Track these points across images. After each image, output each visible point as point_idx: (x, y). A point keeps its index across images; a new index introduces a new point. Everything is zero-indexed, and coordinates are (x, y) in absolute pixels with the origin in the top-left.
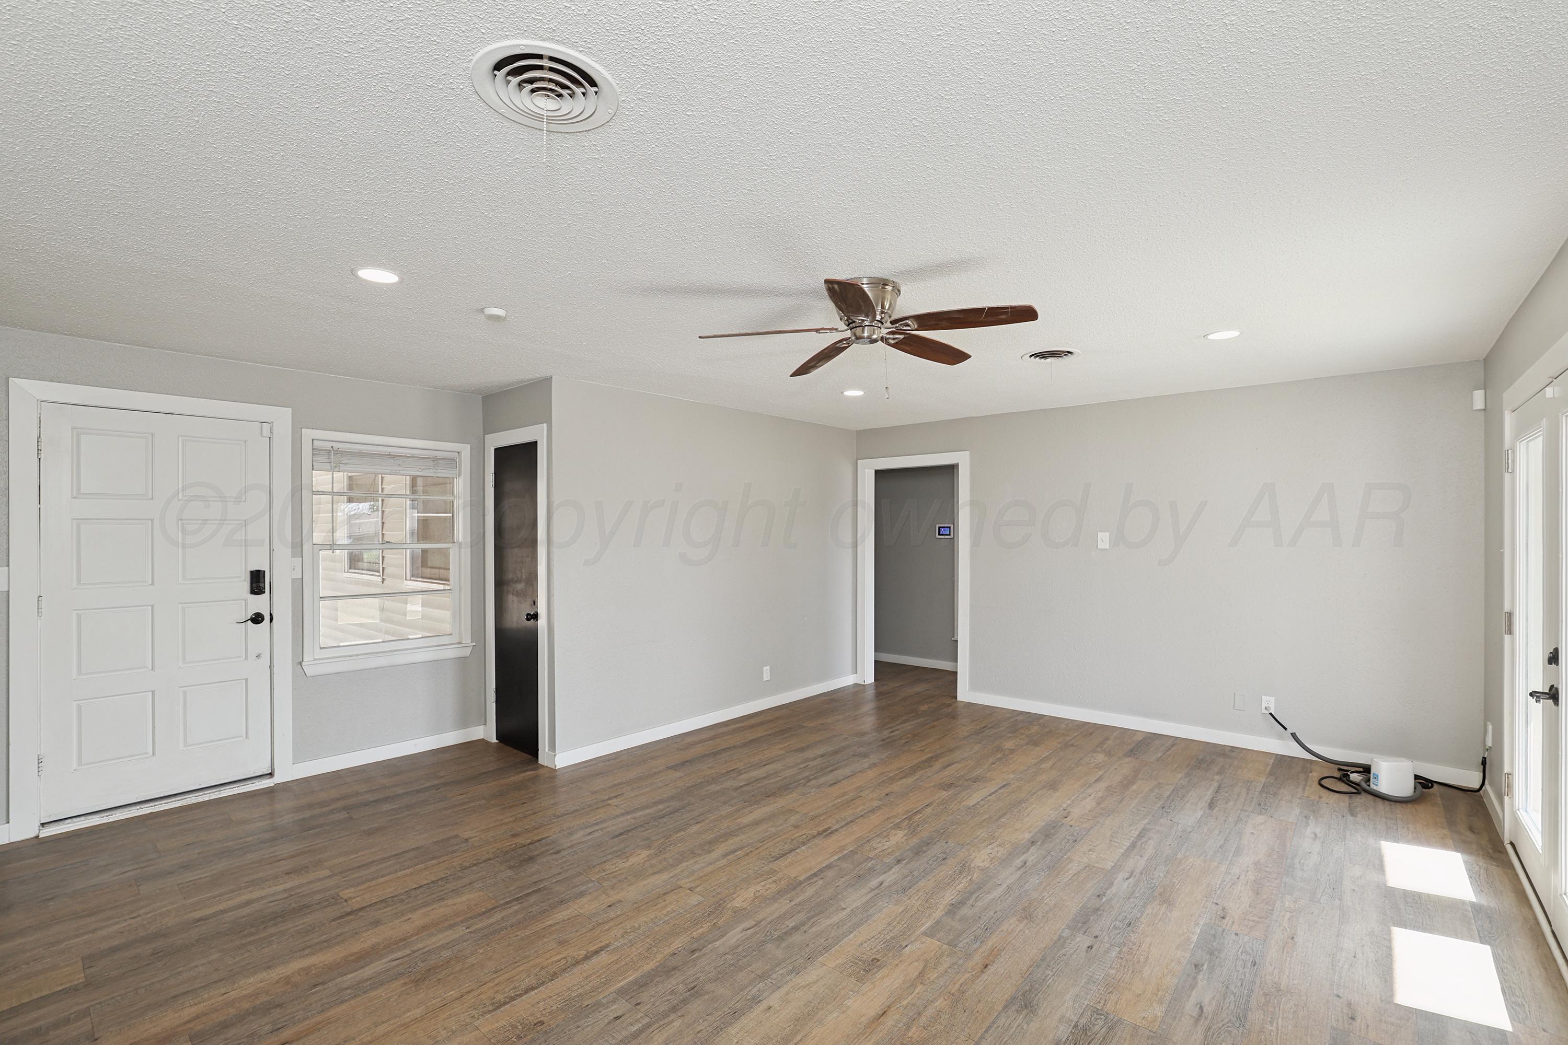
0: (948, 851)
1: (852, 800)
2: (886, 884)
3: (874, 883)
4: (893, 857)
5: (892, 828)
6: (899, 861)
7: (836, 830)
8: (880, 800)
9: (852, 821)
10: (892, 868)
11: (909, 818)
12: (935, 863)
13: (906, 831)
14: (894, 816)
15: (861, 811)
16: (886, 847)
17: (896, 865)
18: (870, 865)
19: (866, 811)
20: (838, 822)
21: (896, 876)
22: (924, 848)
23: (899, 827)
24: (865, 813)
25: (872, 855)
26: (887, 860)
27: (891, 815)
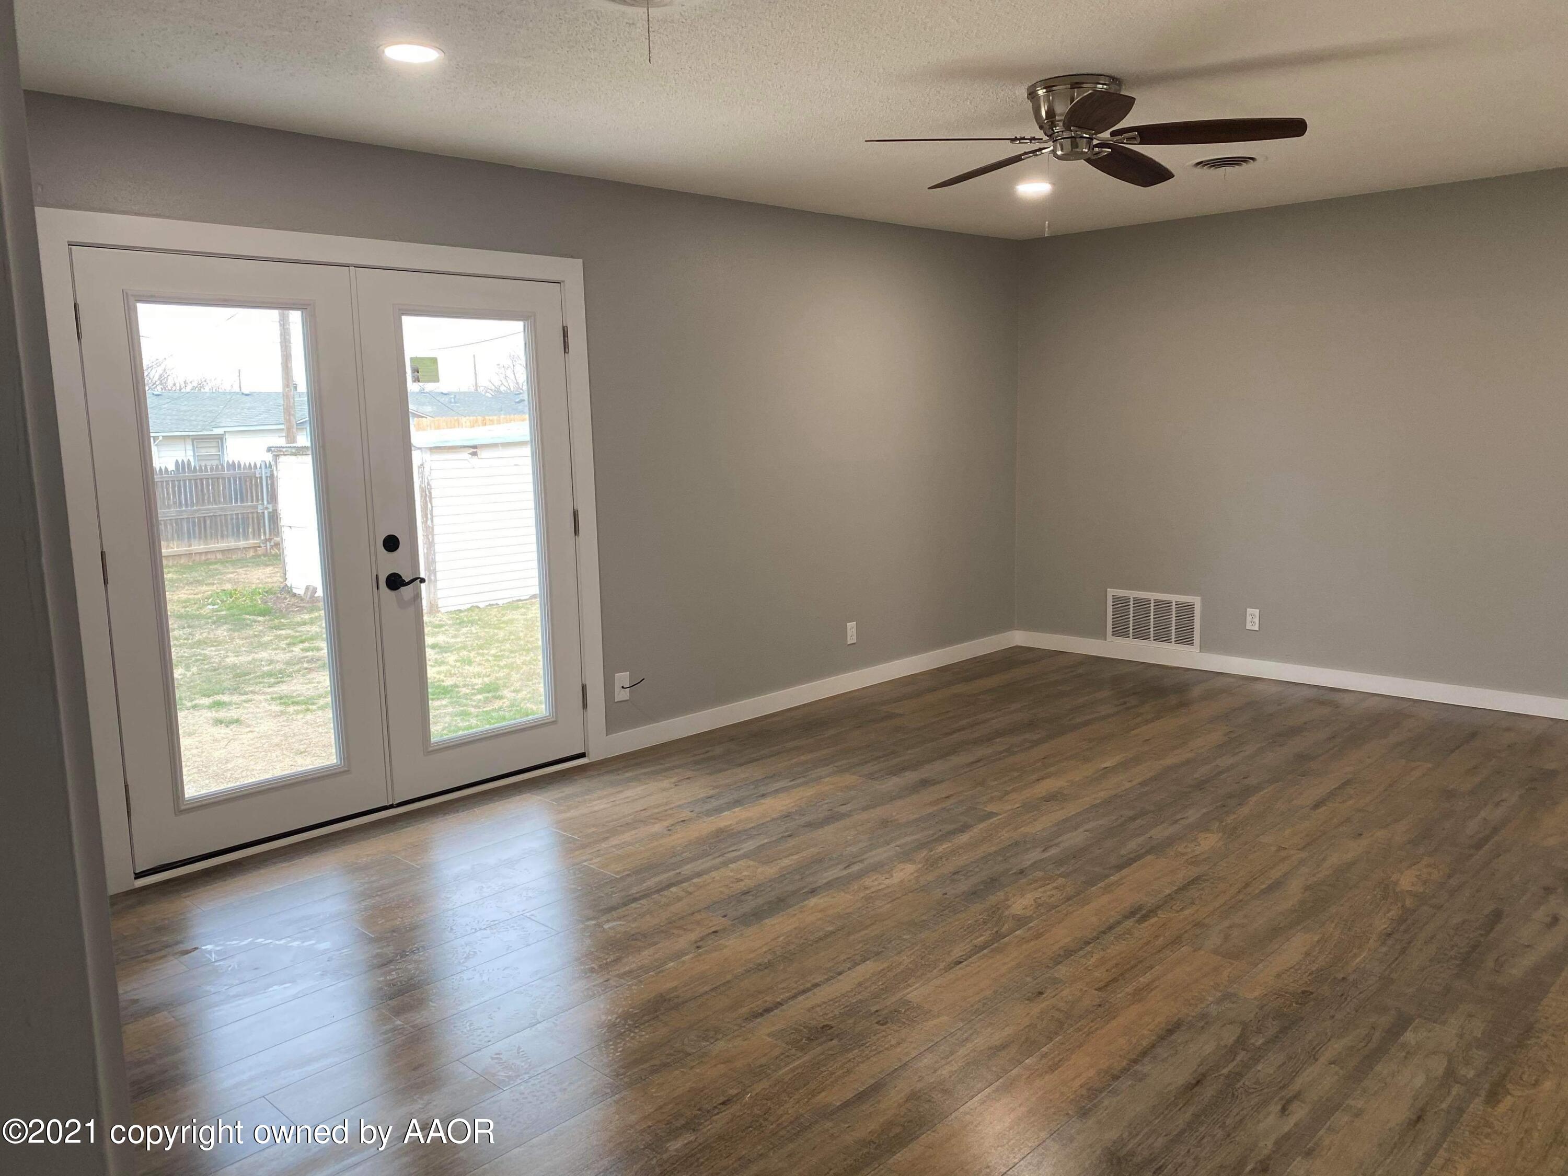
0: (948, 882)
1: (1115, 980)
2: (1039, 850)
3: (1053, 851)
4: (1030, 877)
5: (1029, 919)
6: (1022, 872)
7: (1127, 917)
8: (1055, 981)
9: (1104, 933)
10: (1032, 865)
11: (998, 936)
12: (971, 869)
13: (1007, 913)
14: (1028, 941)
15: (1091, 953)
16: (1040, 890)
17: (1026, 868)
18: (1062, 869)
19: (1081, 953)
20: (1129, 932)
21: (1026, 857)
22: (982, 887)
23: (1019, 920)
24: (1082, 948)
25: (1061, 881)
26: (1039, 874)
27: (1032, 943)
